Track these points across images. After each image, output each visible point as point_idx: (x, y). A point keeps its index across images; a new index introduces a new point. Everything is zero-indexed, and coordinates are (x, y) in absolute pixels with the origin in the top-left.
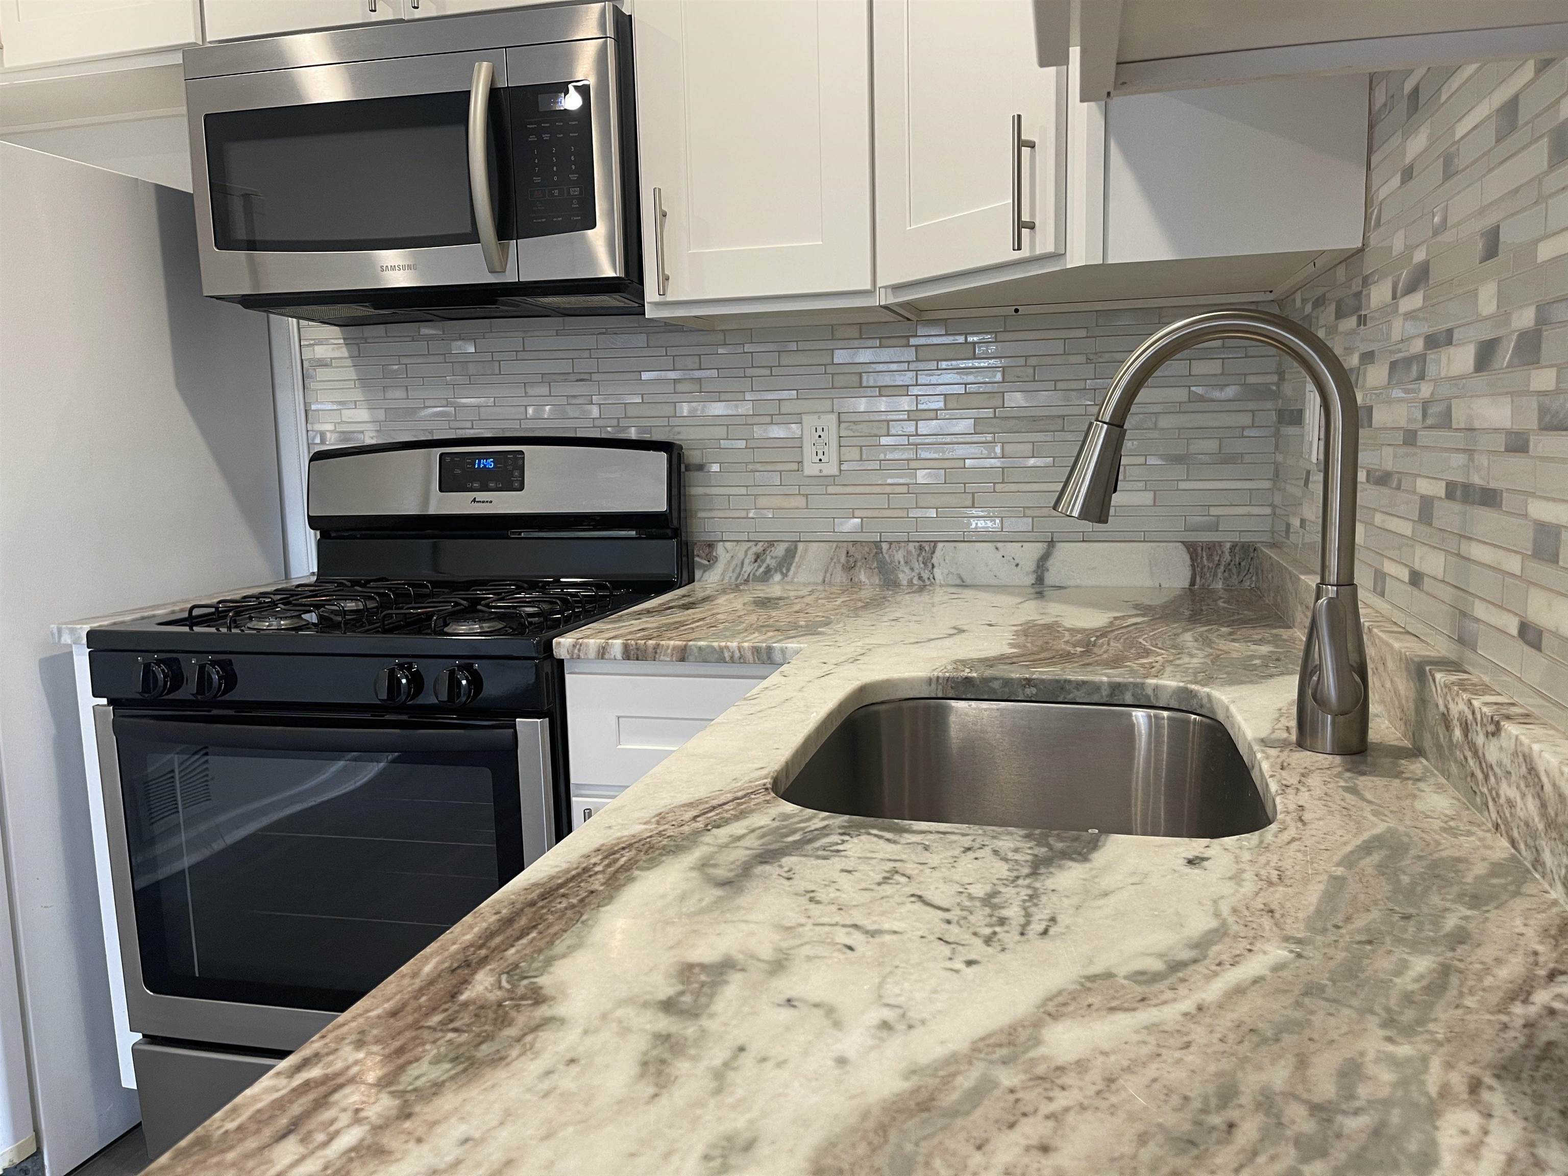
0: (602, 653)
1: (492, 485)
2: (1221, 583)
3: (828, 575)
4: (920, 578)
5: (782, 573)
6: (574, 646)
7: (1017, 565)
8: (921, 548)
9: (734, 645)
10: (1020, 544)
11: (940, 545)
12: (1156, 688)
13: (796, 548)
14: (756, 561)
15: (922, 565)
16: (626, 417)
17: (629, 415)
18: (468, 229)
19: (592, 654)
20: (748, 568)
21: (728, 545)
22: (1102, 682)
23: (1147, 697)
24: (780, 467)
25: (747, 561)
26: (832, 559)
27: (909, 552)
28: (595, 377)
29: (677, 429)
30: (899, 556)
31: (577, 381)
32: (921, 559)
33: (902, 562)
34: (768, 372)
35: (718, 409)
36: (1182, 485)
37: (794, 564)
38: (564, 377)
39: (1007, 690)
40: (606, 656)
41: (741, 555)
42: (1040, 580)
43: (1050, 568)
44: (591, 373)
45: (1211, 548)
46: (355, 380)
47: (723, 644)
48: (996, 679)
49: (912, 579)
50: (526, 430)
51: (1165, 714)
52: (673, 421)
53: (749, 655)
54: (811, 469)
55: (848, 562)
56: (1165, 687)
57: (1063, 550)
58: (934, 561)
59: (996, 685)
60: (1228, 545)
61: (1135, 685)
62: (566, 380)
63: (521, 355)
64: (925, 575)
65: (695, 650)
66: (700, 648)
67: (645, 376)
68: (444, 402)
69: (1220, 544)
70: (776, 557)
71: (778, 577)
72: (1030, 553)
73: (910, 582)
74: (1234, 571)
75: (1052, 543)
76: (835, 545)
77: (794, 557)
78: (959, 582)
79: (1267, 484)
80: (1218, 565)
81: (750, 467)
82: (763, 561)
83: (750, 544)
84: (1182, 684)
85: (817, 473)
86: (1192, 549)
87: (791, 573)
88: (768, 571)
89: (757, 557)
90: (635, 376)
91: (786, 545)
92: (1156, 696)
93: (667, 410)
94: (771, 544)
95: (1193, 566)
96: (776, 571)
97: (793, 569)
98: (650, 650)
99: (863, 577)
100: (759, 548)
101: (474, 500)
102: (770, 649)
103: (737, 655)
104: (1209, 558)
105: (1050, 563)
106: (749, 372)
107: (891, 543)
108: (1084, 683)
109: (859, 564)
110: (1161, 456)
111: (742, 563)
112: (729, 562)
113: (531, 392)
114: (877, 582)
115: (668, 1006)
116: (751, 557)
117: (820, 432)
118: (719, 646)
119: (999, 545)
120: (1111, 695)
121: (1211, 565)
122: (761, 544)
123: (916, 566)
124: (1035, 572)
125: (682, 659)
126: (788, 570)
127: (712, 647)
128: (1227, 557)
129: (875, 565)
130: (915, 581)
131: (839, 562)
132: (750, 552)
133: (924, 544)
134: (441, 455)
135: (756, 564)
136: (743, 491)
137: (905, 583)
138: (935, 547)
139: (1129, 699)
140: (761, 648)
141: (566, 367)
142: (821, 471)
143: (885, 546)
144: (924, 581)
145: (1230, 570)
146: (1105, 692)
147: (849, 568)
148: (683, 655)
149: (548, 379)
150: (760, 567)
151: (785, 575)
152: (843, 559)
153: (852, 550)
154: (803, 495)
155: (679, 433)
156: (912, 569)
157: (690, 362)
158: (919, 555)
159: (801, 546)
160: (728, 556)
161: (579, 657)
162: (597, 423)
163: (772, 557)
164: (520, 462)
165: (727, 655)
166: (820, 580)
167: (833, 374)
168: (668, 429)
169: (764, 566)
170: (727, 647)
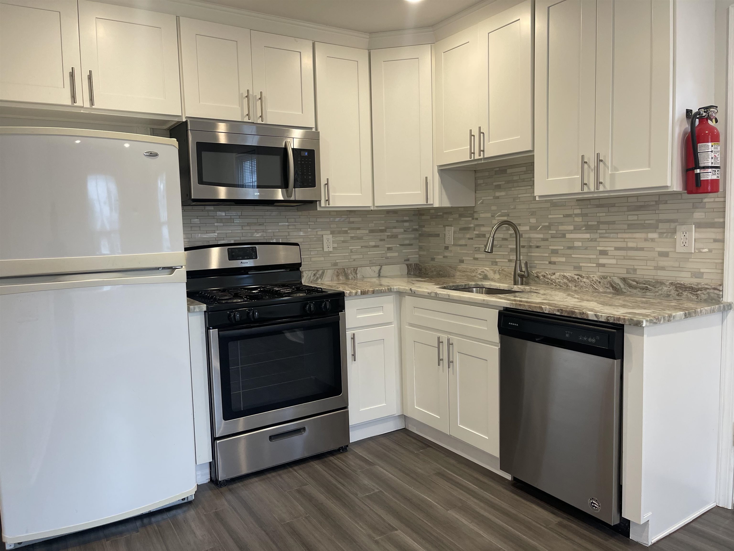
1: (246, 257)
2: (413, 273)
3: (332, 278)
4: (354, 277)
5: (321, 279)
6: (350, 293)
7: (375, 272)
8: (354, 269)
10: (375, 267)
15: (354, 274)
16: (274, 236)
18: (281, 183)
19: (354, 294)
20: (312, 278)
21: (307, 272)
24: (318, 249)
26: (333, 274)
27: (352, 270)
28: (265, 224)
30: (349, 271)
31: (259, 225)
32: (354, 272)
33: (350, 273)
34: (313, 223)
35: (300, 233)
40: (357, 294)
42: (379, 275)
44: (263, 223)
50: (243, 240)
52: (288, 237)
53: (387, 290)
54: (326, 249)
55: (337, 274)
56: (472, 284)
57: (384, 267)
58: (357, 272)
60: (414, 264)
62: (255, 225)
65: (376, 291)
67: (280, 224)
68: (214, 232)
69: (411, 263)
70: (319, 274)
72: (377, 268)
73: (352, 278)
74: (415, 269)
75: (381, 267)
76: (334, 270)
77: (324, 274)
78: (362, 277)
79: (417, 250)
80: (412, 269)
82: (316, 276)
83: (312, 271)
85: (327, 251)
86: (407, 265)
90: (277, 224)
91: (322, 271)
94: (318, 271)
95: (408, 269)
96: (319, 279)
97: (324, 277)
99: (341, 278)
100: (314, 272)
101: (242, 263)
103: (384, 290)
104: (410, 266)
105: (382, 271)
107: (347, 268)
109: (340, 274)
110: (399, 245)
111: (310, 277)
112: (307, 277)
114: (344, 279)
116: (313, 275)
117: (328, 240)
119: (371, 267)
124: (378, 273)
128: (413, 267)
129: (344, 274)
131: (335, 274)
132: (312, 273)
134: (227, 249)
135: (314, 277)
136: (307, 256)
138: (357, 269)
147: (338, 276)
149: (249, 224)
153: (338, 271)
154: (324, 257)
156: (352, 275)
159: (325, 271)
160: (307, 275)
161: (351, 295)
164: (255, 250)
166: (331, 280)
168: (286, 239)
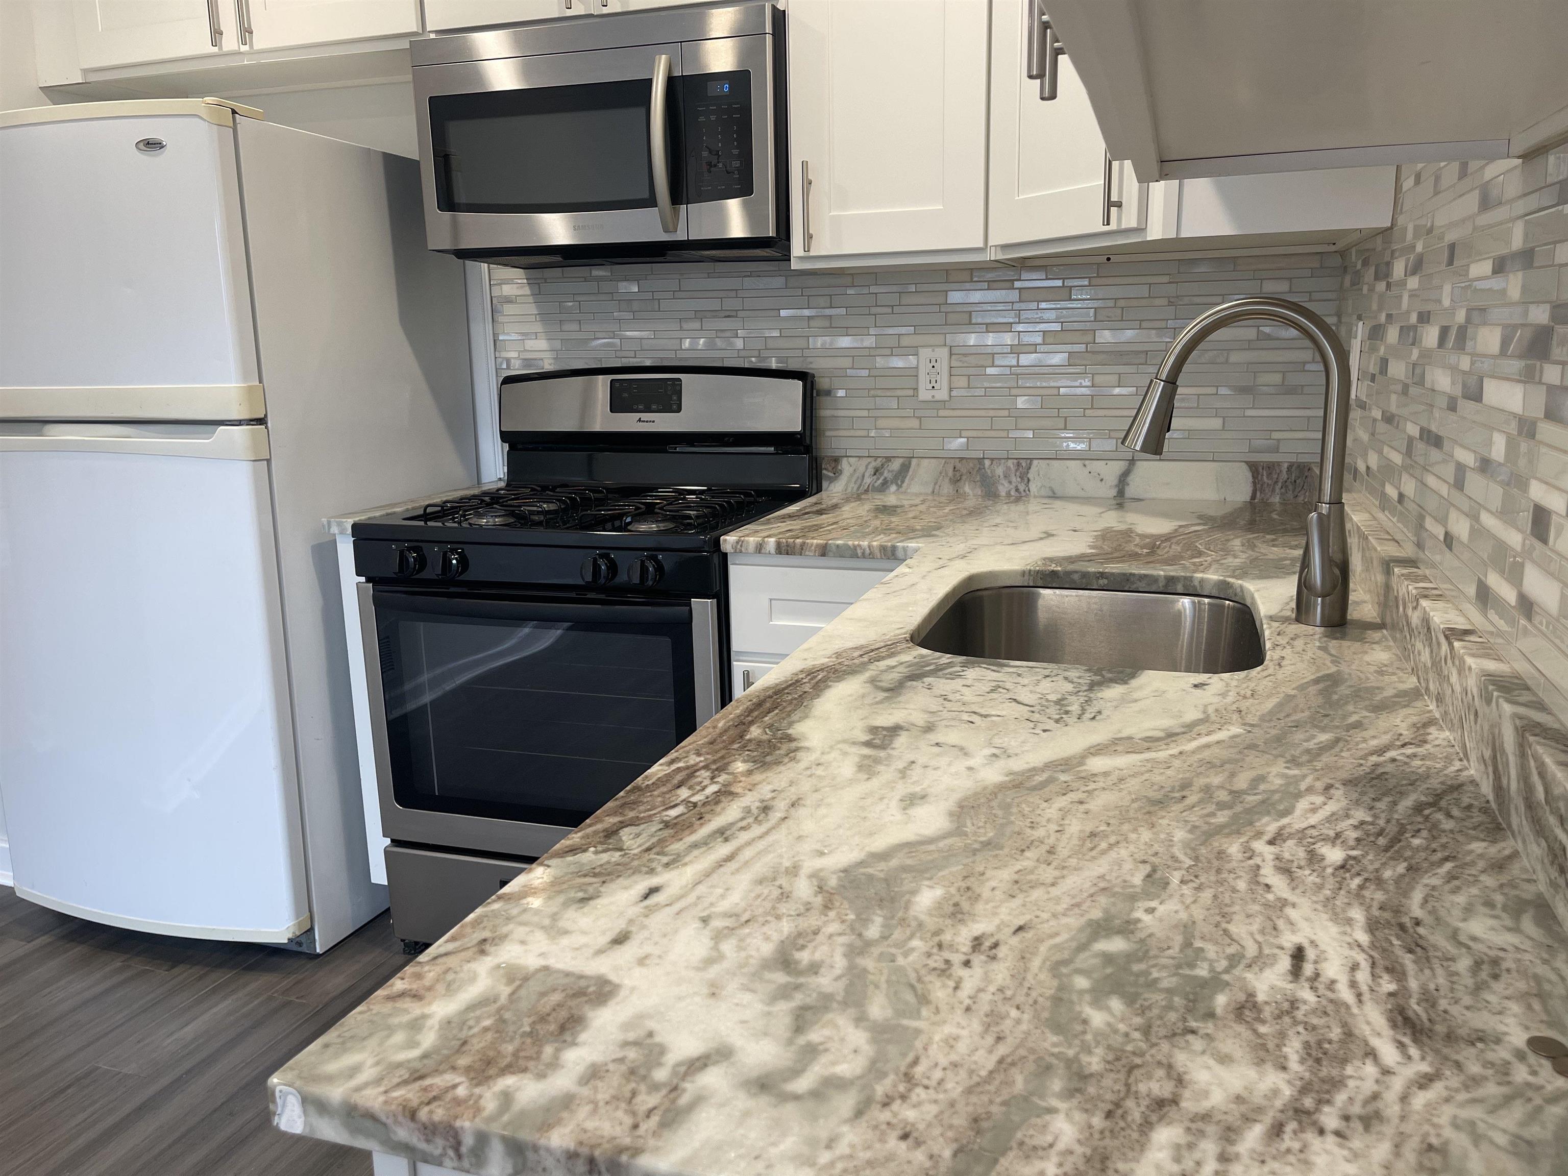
0: (760, 548)
1: (654, 407)
2: (1278, 497)
3: (937, 487)
4: (1017, 490)
5: (897, 484)
6: (737, 542)
7: (1102, 480)
8: (1019, 465)
9: (865, 543)
10: (1105, 462)
11: (1035, 462)
12: (1202, 581)
13: (910, 464)
14: (875, 474)
15: (1019, 479)
16: (766, 349)
17: (768, 347)
18: (646, 195)
19: (751, 548)
20: (868, 480)
21: (852, 460)
22: (1160, 576)
23: (1194, 587)
24: (899, 393)
25: (867, 475)
26: (941, 473)
27: (1008, 468)
28: (740, 314)
29: (810, 359)
30: (999, 471)
31: (726, 317)
32: (1018, 474)
33: (1002, 476)
34: (890, 310)
35: (845, 342)
36: (1249, 413)
37: (908, 477)
38: (714, 314)
39: (1084, 581)
40: (763, 551)
41: (862, 469)
43: (1131, 483)
44: (737, 311)
45: (1271, 467)
46: (536, 315)
47: (856, 543)
48: (1076, 572)
49: (1009, 491)
50: (681, 359)
51: (1206, 600)
52: (807, 353)
53: (877, 553)
54: (924, 394)
55: (954, 476)
56: (1207, 579)
57: (1142, 468)
58: (1030, 476)
59: (1076, 577)
60: (1286, 465)
61: (1185, 578)
62: (715, 317)
63: (678, 295)
64: (1022, 487)
65: (834, 548)
66: (838, 546)
67: (783, 313)
68: (612, 335)
69: (1279, 464)
70: (892, 471)
71: (893, 488)
72: (1113, 470)
73: (1008, 494)
74: (1291, 487)
75: (1132, 462)
76: (944, 461)
77: (908, 471)
78: (1050, 494)
80: (1276, 482)
81: (872, 392)
82: (882, 474)
83: (869, 460)
84: (1221, 578)
85: (930, 398)
86: (1254, 468)
87: (905, 485)
88: (885, 484)
89: (876, 471)
90: (774, 313)
91: (901, 461)
92: (1201, 586)
93: (801, 343)
94: (889, 459)
95: (1254, 483)
96: (892, 483)
97: (907, 481)
98: (798, 546)
99: (967, 489)
100: (879, 462)
101: (640, 420)
102: (894, 548)
103: (868, 551)
104: (1269, 475)
105: (1130, 479)
106: (874, 310)
107: (992, 460)
108: (1146, 576)
109: (964, 477)
110: (1231, 387)
111: (863, 476)
112: (852, 475)
113: (685, 326)
114: (980, 493)
115: (868, 744)
116: (871, 471)
117: (933, 363)
118: (854, 545)
119: (1087, 462)
120: (1166, 586)
121: (1270, 482)
122: (880, 459)
123: (1014, 479)
124: (1117, 486)
125: (823, 555)
126: (903, 482)
127: (847, 545)
128: (1284, 476)
129: (978, 478)
130: (1013, 493)
131: (947, 475)
132: (870, 466)
133: (1021, 461)
134: (612, 381)
135: (875, 477)
136: (865, 413)
137: (1003, 494)
138: (1031, 464)
139: (1180, 589)
140: (886, 546)
141: (715, 305)
142: (933, 396)
143: (987, 462)
144: (1020, 493)
145: (1287, 487)
146: (1161, 583)
147: (956, 480)
148: (824, 551)
149: (700, 315)
150: (878, 479)
151: (899, 487)
152: (950, 473)
153: (959, 466)
154: (917, 417)
155: (811, 363)
156: (1010, 482)
157: (822, 301)
158: (1016, 470)
159: (914, 462)
160: (851, 469)
161: (741, 552)
162: (742, 354)
163: (889, 471)
164: (678, 388)
165: (859, 552)
166: (931, 490)
167: (946, 313)
168: (802, 359)
169: (882, 478)
170: (859, 546)
